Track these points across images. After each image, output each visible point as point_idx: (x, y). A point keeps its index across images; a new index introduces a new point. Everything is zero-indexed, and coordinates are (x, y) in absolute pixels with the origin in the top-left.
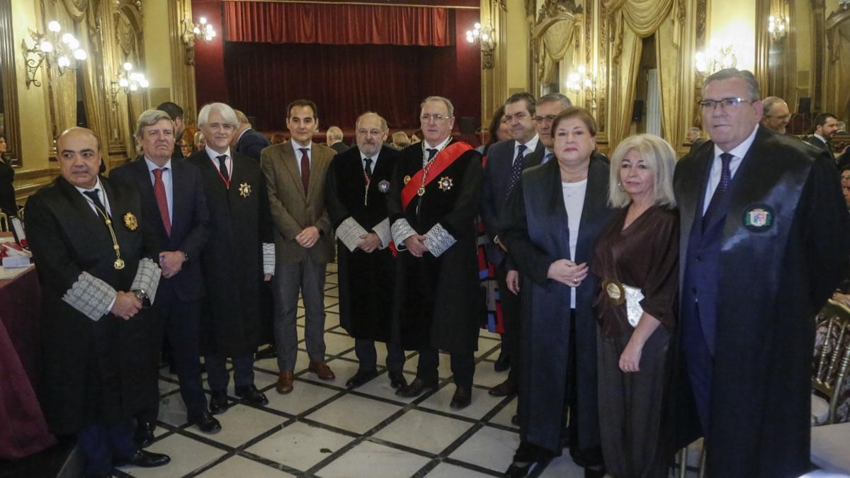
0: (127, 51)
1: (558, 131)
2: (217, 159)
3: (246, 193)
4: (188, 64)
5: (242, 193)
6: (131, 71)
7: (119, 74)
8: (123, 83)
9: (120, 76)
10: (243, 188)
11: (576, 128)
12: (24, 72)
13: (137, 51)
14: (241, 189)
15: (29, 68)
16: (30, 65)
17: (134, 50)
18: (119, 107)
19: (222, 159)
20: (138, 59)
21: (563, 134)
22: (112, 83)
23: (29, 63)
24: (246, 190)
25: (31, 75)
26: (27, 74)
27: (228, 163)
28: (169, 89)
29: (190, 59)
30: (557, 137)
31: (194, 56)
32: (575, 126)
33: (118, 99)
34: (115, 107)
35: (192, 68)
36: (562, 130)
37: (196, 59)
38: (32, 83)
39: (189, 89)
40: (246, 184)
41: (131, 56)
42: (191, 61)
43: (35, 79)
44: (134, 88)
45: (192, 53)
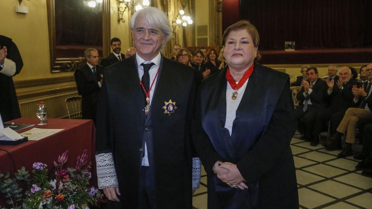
0: (184, 5)
1: (229, 40)
2: (142, 67)
3: (170, 111)
4: (218, 11)
5: (166, 112)
6: (184, 15)
7: (177, 17)
8: (179, 22)
9: (178, 18)
10: (168, 106)
11: (243, 38)
12: (117, 14)
13: (190, 5)
14: (165, 107)
15: (120, 12)
16: (121, 10)
17: (189, 4)
18: (177, 35)
19: (147, 68)
20: (191, 10)
21: (231, 43)
22: (173, 22)
23: (120, 9)
24: (171, 108)
25: (120, 16)
26: (119, 16)
27: (153, 72)
28: (207, 26)
29: (219, 8)
30: (227, 44)
31: (222, 6)
32: (242, 37)
33: (176, 31)
34: (174, 35)
35: (221, 14)
36: (232, 39)
37: (223, 8)
38: (121, 20)
39: (218, 25)
40: (170, 102)
41: (186, 8)
42: (220, 9)
43: (123, 18)
44: (185, 25)
45: (221, 5)
